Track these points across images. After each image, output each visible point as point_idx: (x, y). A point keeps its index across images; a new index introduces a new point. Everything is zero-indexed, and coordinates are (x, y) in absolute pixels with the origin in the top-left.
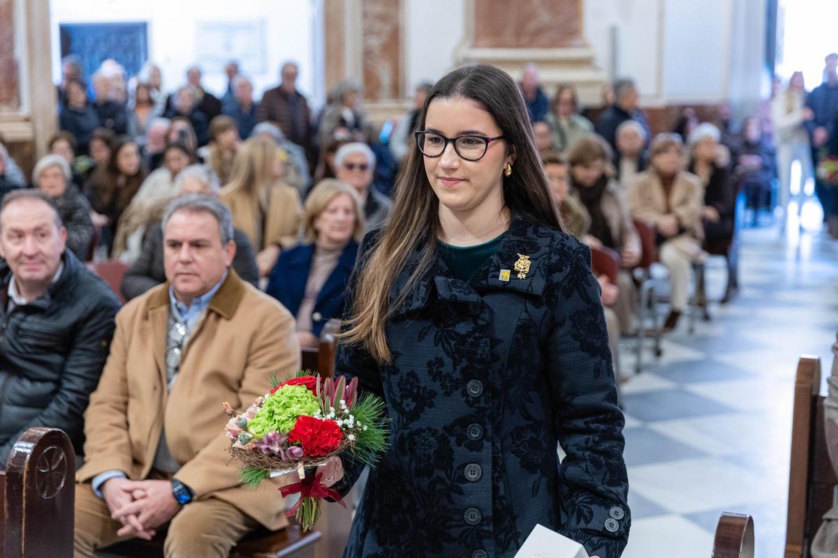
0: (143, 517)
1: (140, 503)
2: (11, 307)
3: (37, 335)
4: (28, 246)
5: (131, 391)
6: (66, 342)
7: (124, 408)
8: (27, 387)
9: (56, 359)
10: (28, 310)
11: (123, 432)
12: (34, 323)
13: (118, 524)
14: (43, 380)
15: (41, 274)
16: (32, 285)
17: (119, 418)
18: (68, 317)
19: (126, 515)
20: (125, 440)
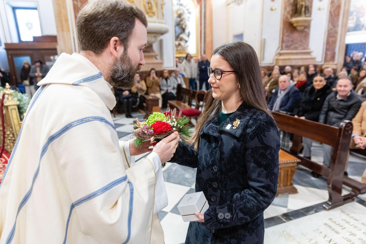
0: (363, 144)
1: (362, 142)
2: (337, 100)
3: (342, 106)
4: (342, 88)
5: (364, 119)
6: (349, 108)
7: (361, 122)
8: (338, 115)
9: (346, 111)
10: (341, 100)
11: (359, 127)
12: (342, 103)
13: (356, 145)
14: (342, 114)
15: (344, 94)
16: (342, 96)
17: (359, 124)
18: (350, 103)
19: (359, 143)
20: (360, 128)
